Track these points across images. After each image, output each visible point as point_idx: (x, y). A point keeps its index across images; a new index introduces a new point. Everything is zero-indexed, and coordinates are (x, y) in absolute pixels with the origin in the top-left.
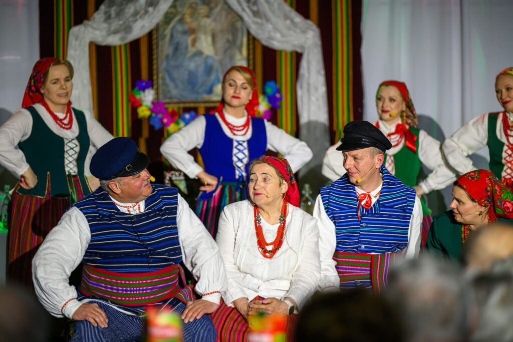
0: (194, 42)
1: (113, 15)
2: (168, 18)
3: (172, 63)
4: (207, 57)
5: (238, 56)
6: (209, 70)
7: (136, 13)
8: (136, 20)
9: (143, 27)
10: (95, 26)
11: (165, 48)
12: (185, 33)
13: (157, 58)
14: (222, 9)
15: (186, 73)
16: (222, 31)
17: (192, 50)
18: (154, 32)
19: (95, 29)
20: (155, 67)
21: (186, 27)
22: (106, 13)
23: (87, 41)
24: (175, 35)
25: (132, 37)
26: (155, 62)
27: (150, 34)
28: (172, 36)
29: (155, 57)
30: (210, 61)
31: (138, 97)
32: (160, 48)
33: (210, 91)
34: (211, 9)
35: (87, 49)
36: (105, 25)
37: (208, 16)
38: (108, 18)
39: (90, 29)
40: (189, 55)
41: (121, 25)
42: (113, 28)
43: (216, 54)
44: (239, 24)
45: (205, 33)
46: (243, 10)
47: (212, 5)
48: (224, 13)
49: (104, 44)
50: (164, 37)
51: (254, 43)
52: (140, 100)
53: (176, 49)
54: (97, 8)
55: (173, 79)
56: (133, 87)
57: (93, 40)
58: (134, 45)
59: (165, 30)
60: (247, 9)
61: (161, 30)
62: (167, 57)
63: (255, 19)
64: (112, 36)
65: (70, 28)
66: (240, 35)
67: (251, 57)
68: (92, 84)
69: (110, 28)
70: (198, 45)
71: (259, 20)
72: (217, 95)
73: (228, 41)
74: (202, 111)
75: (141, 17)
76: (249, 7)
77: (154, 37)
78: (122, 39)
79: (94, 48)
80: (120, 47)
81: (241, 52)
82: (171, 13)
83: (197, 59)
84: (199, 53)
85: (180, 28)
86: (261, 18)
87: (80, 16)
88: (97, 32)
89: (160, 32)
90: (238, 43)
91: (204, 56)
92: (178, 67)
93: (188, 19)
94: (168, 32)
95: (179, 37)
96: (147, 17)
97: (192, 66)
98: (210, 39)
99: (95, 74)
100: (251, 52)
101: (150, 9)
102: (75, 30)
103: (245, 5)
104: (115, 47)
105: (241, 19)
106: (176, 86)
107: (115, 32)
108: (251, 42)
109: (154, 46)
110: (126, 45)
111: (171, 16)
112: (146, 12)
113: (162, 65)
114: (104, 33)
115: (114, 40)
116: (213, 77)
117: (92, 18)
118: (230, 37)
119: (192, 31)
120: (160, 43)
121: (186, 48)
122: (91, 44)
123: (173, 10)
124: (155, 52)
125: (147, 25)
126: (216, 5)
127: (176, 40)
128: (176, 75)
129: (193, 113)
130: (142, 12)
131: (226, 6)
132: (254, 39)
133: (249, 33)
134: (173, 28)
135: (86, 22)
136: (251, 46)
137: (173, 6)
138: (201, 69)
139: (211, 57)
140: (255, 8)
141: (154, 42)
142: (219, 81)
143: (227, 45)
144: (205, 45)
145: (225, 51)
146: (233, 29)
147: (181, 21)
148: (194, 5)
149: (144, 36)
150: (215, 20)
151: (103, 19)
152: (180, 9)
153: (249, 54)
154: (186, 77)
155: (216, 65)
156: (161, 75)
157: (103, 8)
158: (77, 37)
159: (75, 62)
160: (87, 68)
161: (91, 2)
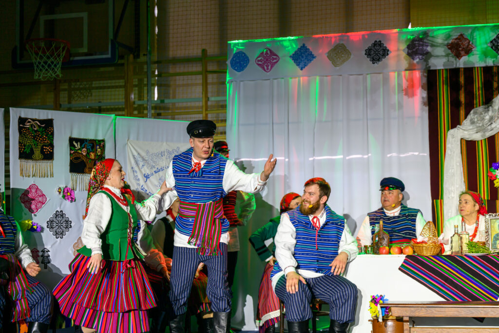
1: (476, 120)
7: (491, 119)
8: (492, 123)
9: (496, 127)
10: (464, 128)
19: (465, 130)
22: (471, 120)
23: (459, 138)
25: (489, 134)
31: (494, 173)
35: (459, 143)
36: (471, 127)
38: (473, 122)
39: (461, 130)
41: (481, 127)
49: (469, 139)
52: (496, 175)
54: (466, 118)
56: (490, 168)
57: (462, 137)
58: (491, 140)
64: (476, 134)
65: (449, 130)
69: (474, 128)
75: (495, 122)
78: (482, 136)
79: (464, 143)
80: (481, 141)
87: (455, 122)
88: (466, 132)
96: (498, 121)
99: (465, 160)
102: (452, 131)
104: (478, 141)
107: (477, 132)
110: (485, 140)
112: (498, 117)
114: (470, 133)
115: (477, 137)
117: (463, 124)
122: (462, 140)
125: (498, 126)
130: (496, 118)
135: (458, 126)
149: (497, 133)
151: (469, 124)
157: (469, 117)
158: (453, 136)
159: (451, 152)
160: (460, 155)
161: (462, 112)
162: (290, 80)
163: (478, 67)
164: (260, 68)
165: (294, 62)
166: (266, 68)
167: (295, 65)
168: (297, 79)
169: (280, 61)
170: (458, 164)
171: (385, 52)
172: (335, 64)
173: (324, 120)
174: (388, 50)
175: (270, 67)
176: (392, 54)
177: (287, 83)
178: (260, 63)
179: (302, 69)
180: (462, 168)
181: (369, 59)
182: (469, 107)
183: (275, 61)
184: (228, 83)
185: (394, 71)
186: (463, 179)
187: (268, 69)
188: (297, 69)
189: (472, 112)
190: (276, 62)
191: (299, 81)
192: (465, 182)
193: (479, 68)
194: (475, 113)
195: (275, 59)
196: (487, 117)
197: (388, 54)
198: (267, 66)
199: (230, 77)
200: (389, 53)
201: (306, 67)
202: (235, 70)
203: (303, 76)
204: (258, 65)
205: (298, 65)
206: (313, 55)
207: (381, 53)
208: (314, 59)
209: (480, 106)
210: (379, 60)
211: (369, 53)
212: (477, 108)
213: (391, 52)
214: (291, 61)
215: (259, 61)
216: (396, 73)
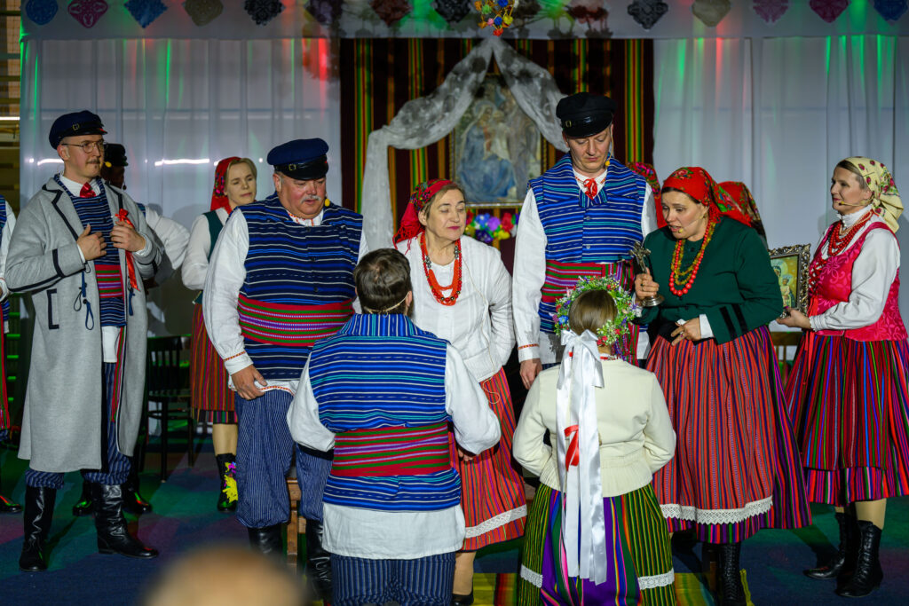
0: (490, 145)
1: (411, 121)
2: (464, 123)
3: (468, 166)
4: (502, 160)
5: (532, 160)
6: (504, 173)
7: (433, 118)
8: (434, 125)
9: (440, 131)
10: (393, 130)
11: (460, 152)
12: (480, 137)
13: (454, 162)
14: (517, 114)
15: (482, 176)
16: (516, 135)
17: (487, 154)
18: (451, 137)
19: (394, 133)
20: (451, 170)
21: (482, 132)
22: (403, 118)
23: (386, 145)
24: (471, 139)
25: (427, 141)
26: (451, 165)
27: (447, 138)
28: (468, 140)
29: (451, 160)
30: (504, 164)
32: (456, 152)
33: (505, 194)
34: (506, 114)
35: (385, 153)
36: (403, 130)
37: (503, 121)
38: (405, 122)
39: (388, 134)
40: (484, 159)
41: (418, 130)
42: (410, 133)
43: (511, 158)
44: (533, 129)
45: (500, 138)
46: (537, 115)
47: (507, 110)
48: (519, 119)
49: (401, 148)
50: (460, 142)
51: (547, 147)
53: (472, 153)
54: (396, 114)
55: (468, 182)
57: (391, 144)
58: (432, 150)
59: (461, 134)
60: (540, 114)
61: (457, 133)
62: (463, 160)
63: (548, 124)
64: (410, 140)
65: (370, 131)
66: (534, 140)
67: (545, 160)
68: (391, 188)
69: (407, 132)
70: (493, 148)
71: (552, 125)
72: (511, 197)
73: (523, 145)
74: (497, 214)
75: (438, 122)
76: (542, 112)
77: (451, 141)
78: (419, 143)
79: (393, 152)
80: (418, 150)
81: (535, 156)
82: (467, 118)
83: (491, 162)
84: (495, 157)
85: (476, 132)
86: (554, 123)
87: (380, 121)
88: (395, 137)
89: (457, 137)
90: (532, 147)
91: (500, 159)
92: (472, 170)
93: (484, 124)
94: (464, 136)
95: (474, 141)
96: (443, 122)
97: (487, 169)
98: (504, 143)
99: (394, 177)
100: (545, 155)
101: (447, 114)
102: (375, 134)
103: (538, 110)
104: (413, 151)
105: (535, 123)
106: (472, 188)
107: (412, 137)
108: (545, 146)
109: (451, 150)
110: (423, 148)
111: (468, 121)
112: (443, 116)
113: (458, 168)
114: (402, 138)
115: (411, 144)
116: (508, 180)
117: (391, 123)
118: (524, 141)
119: (488, 135)
120: (457, 147)
121: (482, 152)
122: (390, 148)
123: (469, 116)
124: (451, 155)
125: (443, 129)
126: (511, 110)
127: (472, 144)
128: (472, 178)
129: (488, 216)
130: (440, 117)
131: (520, 111)
132: (547, 142)
133: (542, 138)
134: (469, 133)
135: (385, 127)
136: (545, 151)
137: (470, 110)
138: (496, 173)
139: (506, 161)
140: (548, 113)
141: (451, 145)
142: (514, 184)
143: (521, 149)
144: (500, 148)
145: (520, 155)
146: (527, 133)
147: (477, 125)
148: (489, 110)
149: (441, 140)
150: (509, 125)
151: (401, 124)
152: (475, 114)
153: (542, 158)
154: (482, 180)
155: (511, 168)
156: (457, 178)
157: (401, 112)
158: (376, 142)
159: (373, 165)
160: (386, 170)
161: (391, 107)
162: (126, 42)
163: (415, 39)
164: (76, 22)
165: (133, 14)
166: (85, 21)
167: (132, 18)
168: (136, 41)
169: (109, 11)
170: (384, 184)
171: (277, 8)
172: (197, 21)
173: (179, 107)
174: (281, 5)
175: (92, 20)
176: (287, 12)
177: (120, 48)
178: (76, 12)
179: (144, 26)
180: (389, 190)
181: (251, 16)
182: (402, 99)
183: (100, 10)
184: (22, 41)
185: (289, 37)
186: (390, 207)
187: (88, 22)
188: (136, 25)
189: (405, 106)
190: (104, 12)
191: (140, 46)
192: (392, 210)
193: (417, 43)
194: (410, 107)
195: (101, 7)
196: (427, 115)
197: (280, 11)
198: (88, 19)
199: (25, 31)
200: (282, 8)
201: (151, 24)
202: (35, 21)
203: (146, 37)
204: (74, 15)
205: (138, 19)
206: (162, 5)
207: (270, 7)
208: (165, 12)
209: (416, 97)
210: (266, 18)
211: (250, 7)
212: (413, 101)
213: (285, 7)
214: (127, 12)
215: (74, 9)
216: (292, 41)
